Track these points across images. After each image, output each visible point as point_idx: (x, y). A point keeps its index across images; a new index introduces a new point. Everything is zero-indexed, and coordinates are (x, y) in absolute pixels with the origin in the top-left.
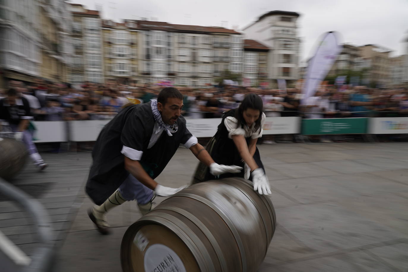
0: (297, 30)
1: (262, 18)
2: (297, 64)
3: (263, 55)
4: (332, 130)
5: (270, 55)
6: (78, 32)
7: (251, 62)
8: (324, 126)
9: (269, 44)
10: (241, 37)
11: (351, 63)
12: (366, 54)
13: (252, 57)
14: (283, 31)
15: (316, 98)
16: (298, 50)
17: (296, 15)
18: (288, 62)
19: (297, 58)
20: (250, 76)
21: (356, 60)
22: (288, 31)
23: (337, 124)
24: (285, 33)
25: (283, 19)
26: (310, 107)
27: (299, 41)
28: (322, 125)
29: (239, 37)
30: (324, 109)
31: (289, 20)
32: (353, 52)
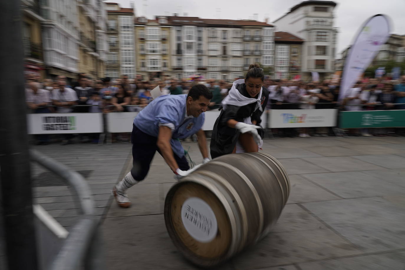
0: (334, 20)
1: (294, 9)
2: (333, 55)
3: (295, 48)
4: (373, 123)
5: (305, 47)
6: (112, 30)
7: (284, 55)
8: (366, 119)
9: (302, 36)
10: (274, 30)
11: (393, 53)
13: (284, 49)
14: (318, 21)
15: (356, 89)
16: (334, 42)
18: (324, 54)
19: (334, 50)
20: (283, 69)
21: (399, 50)
22: (323, 21)
23: (377, 117)
24: (320, 23)
25: (316, 10)
26: (351, 99)
27: (335, 32)
28: (363, 118)
29: (272, 30)
30: (364, 102)
31: (325, 10)
32: (395, 42)
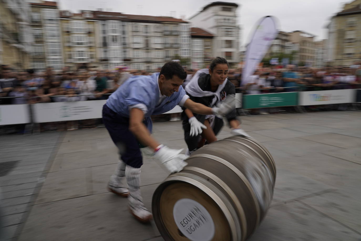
0: (237, 19)
1: (206, 8)
2: (238, 48)
3: (208, 42)
4: (269, 103)
5: (215, 41)
7: (197, 48)
8: (262, 100)
9: (213, 31)
10: (189, 26)
11: (283, 47)
12: (294, 38)
13: (198, 43)
14: (225, 19)
15: (255, 77)
16: (238, 37)
17: (235, 5)
18: (230, 47)
19: (238, 43)
20: (197, 60)
21: (287, 44)
22: (229, 20)
23: (272, 98)
24: (226, 21)
25: (224, 9)
26: (251, 85)
27: (238, 28)
28: (260, 99)
29: (187, 26)
30: (261, 86)
31: (229, 10)
32: (284, 38)
